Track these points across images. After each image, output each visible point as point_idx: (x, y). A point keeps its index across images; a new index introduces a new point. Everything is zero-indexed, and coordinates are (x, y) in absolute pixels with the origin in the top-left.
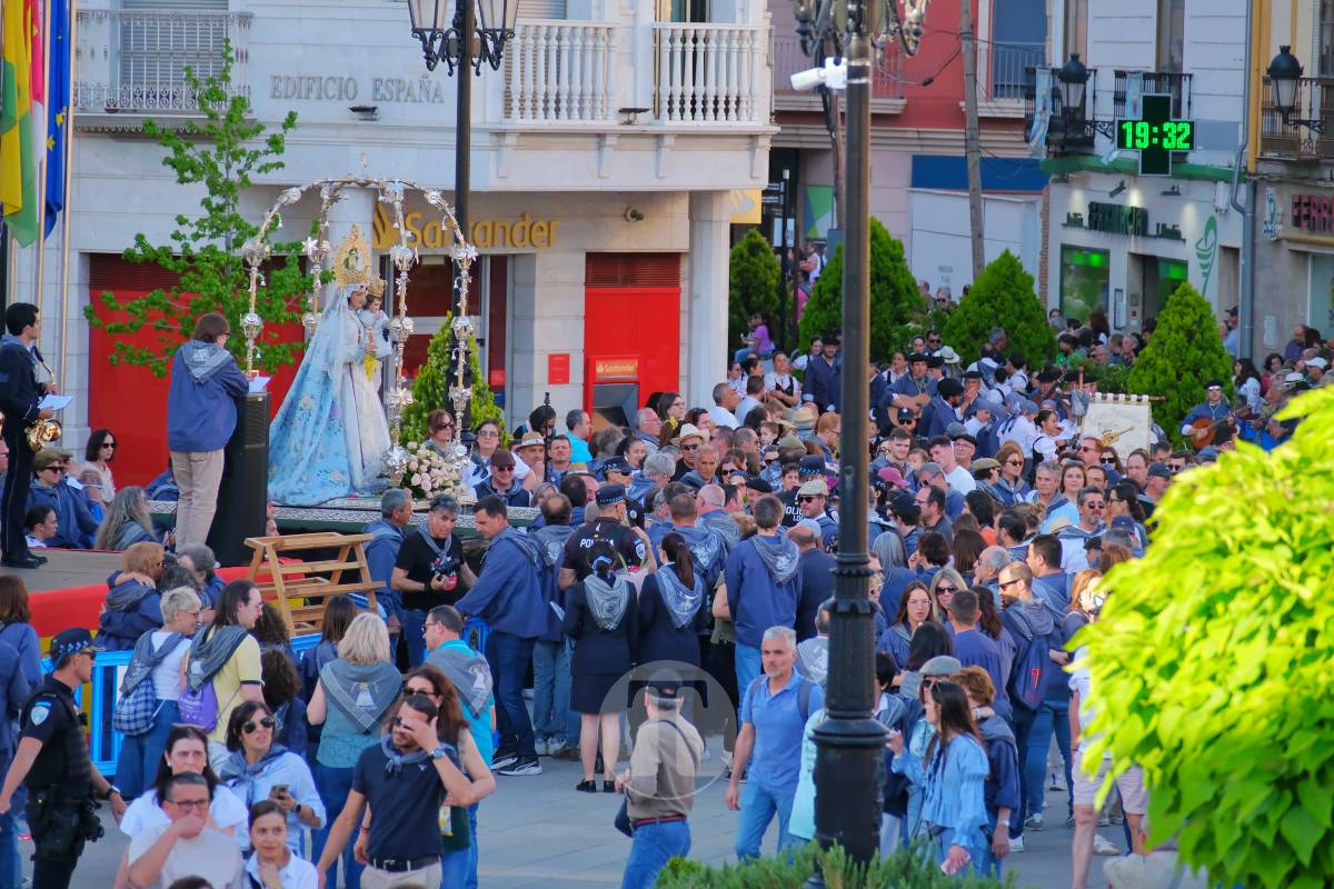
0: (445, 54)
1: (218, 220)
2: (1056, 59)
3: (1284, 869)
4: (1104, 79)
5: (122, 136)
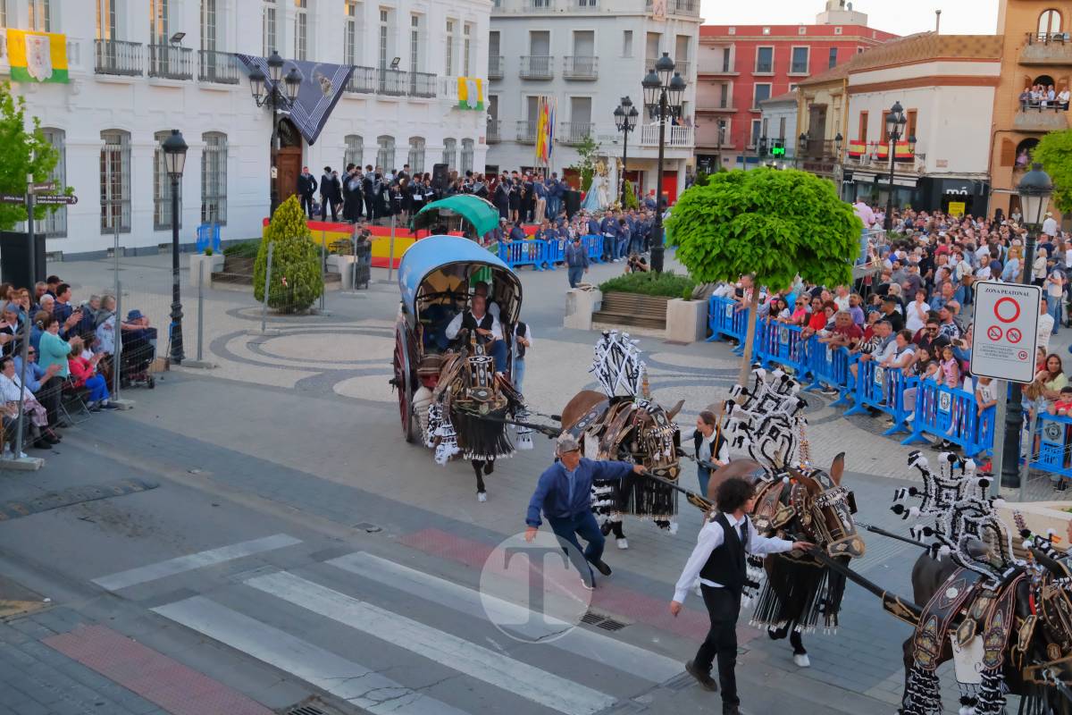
0: (622, 129)
1: (586, 163)
2: (761, 136)
3: (696, 264)
4: (770, 141)
5: (571, 146)
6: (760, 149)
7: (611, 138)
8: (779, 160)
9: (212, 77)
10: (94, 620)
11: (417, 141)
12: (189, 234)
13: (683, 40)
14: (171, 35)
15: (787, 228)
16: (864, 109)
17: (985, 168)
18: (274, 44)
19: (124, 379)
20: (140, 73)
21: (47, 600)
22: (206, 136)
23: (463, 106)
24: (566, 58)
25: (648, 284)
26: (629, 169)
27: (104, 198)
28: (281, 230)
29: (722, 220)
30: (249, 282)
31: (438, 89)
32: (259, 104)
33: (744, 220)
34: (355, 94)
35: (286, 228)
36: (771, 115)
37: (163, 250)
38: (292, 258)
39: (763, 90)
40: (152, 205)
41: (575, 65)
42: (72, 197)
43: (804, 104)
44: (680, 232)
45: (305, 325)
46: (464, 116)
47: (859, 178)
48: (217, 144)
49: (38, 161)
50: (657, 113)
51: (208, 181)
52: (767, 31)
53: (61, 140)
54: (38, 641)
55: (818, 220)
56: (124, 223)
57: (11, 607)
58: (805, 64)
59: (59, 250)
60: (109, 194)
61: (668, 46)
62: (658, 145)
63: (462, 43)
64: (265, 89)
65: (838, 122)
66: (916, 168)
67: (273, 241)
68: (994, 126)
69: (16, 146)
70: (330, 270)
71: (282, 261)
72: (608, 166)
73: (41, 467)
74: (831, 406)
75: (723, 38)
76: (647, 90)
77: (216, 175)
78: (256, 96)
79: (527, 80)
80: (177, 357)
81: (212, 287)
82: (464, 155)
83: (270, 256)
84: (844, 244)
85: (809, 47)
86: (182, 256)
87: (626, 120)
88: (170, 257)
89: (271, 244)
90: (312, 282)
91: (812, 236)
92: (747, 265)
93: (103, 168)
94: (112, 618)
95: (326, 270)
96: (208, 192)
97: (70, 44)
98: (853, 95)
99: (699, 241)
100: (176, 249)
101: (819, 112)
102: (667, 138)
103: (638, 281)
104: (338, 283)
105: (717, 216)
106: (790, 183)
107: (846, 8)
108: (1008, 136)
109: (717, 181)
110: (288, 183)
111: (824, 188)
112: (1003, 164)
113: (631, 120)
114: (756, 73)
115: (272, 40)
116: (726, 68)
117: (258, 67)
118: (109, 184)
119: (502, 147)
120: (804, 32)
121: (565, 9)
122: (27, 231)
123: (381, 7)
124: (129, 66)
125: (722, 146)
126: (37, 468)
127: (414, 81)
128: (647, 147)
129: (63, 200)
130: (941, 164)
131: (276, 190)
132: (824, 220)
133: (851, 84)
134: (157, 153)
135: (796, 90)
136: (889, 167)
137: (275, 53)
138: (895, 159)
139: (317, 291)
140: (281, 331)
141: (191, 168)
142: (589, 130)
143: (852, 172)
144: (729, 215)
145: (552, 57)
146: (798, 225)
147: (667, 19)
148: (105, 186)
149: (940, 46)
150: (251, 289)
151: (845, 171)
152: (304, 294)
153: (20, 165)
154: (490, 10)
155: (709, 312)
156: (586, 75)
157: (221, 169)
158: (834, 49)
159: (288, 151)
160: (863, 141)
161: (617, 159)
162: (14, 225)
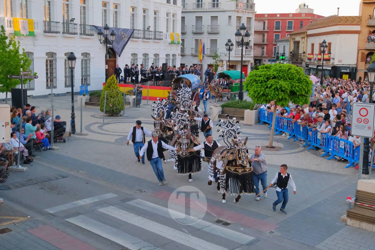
0: (228, 50)
1: (216, 62)
2: (277, 52)
3: (255, 97)
4: (280, 54)
5: (210, 56)
6: (276, 57)
7: (224, 53)
8: (283, 61)
9: (85, 34)
10: (45, 224)
11: (156, 55)
12: (77, 88)
13: (249, 19)
14: (70, 19)
15: (286, 84)
16: (313, 42)
17: (355, 63)
18: (106, 22)
19: (55, 139)
20: (59, 32)
21: (29, 217)
22: (82, 54)
23: (172, 43)
24: (208, 26)
25: (238, 105)
26: (231, 64)
27: (47, 76)
28: (109, 87)
29: (264, 82)
30: (98, 105)
31: (163, 37)
32: (101, 43)
33: (271, 82)
34: (135, 39)
35: (111, 86)
36: (280, 45)
37: (68, 94)
38: (113, 97)
39: (277, 36)
40: (64, 79)
41: (211, 28)
42: (36, 76)
43: (292, 41)
44: (249, 86)
45: (119, 120)
46: (173, 46)
47: (311, 67)
48: (86, 57)
49: (24, 64)
50: (240, 45)
51: (84, 70)
52: (278, 16)
53: (32, 56)
54: (26, 231)
55: (297, 82)
56: (54, 85)
57: (17, 219)
58: (292, 27)
59: (31, 94)
60: (49, 75)
61: (244, 21)
62: (241, 56)
63: (172, 21)
64: (103, 38)
65: (304, 47)
66: (331, 63)
67: (106, 91)
68: (358, 48)
69: (16, 59)
70: (126, 100)
71: (110, 98)
72: (223, 63)
73: (26, 170)
74: (302, 146)
75: (263, 18)
76: (237, 37)
77: (86, 68)
78: (100, 40)
79: (195, 33)
80: (73, 132)
81: (85, 107)
82: (173, 60)
83: (105, 96)
84: (306, 90)
85: (293, 21)
86: (75, 96)
87: (230, 47)
88: (71, 97)
89: (106, 92)
90: (120, 105)
91: (295, 87)
92: (273, 97)
93: (47, 66)
94: (52, 223)
95: (125, 101)
96: (84, 74)
97: (35, 22)
98: (309, 38)
99: (256, 89)
100: (73, 94)
101: (297, 44)
102: (244, 53)
103: (234, 103)
104: (129, 105)
105: (262, 80)
106: (287, 69)
107: (306, 7)
108: (363, 51)
109: (262, 68)
110: (112, 70)
111: (299, 70)
112: (362, 61)
113: (231, 47)
114: (275, 30)
115: (106, 20)
116: (264, 28)
117: (100, 30)
118: (49, 71)
119: (186, 57)
120: (291, 16)
121: (208, 9)
122: (20, 88)
123: (143, 8)
124: (55, 30)
125: (263, 56)
126: (25, 171)
127: (155, 34)
128: (237, 57)
129: (33, 77)
130: (340, 61)
131: (107, 73)
132: (299, 81)
133: (308, 33)
134: (65, 60)
135: (289, 36)
136: (322, 63)
137: (107, 25)
138: (324, 60)
139: (122, 108)
140: (110, 122)
141: (78, 65)
142: (216, 51)
143: (309, 64)
144: (266, 80)
145: (203, 26)
146: (290, 83)
147: (243, 12)
148: (47, 72)
149: (339, 20)
150: (99, 108)
151: (306, 64)
152: (118, 109)
153: (18, 65)
154: (181, 9)
155: (259, 114)
156: (215, 31)
157: (88, 66)
158: (302, 22)
159: (112, 59)
160: (312, 54)
161: (226, 61)
162: (16, 86)
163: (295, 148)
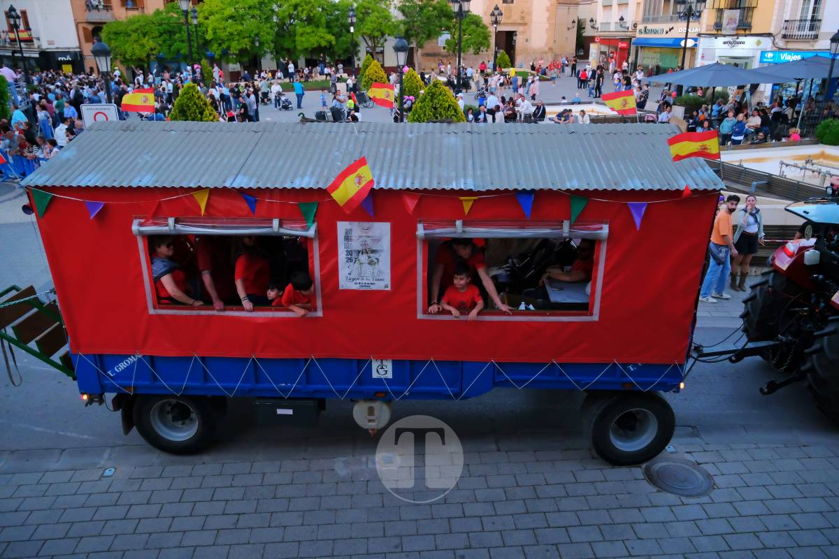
17: (77, 44)
66: (36, 46)
68: (75, 20)
108: (85, 25)
112: (86, 41)
130: (51, 43)
136: (19, 46)
138: (20, 41)
163: (6, 193)
